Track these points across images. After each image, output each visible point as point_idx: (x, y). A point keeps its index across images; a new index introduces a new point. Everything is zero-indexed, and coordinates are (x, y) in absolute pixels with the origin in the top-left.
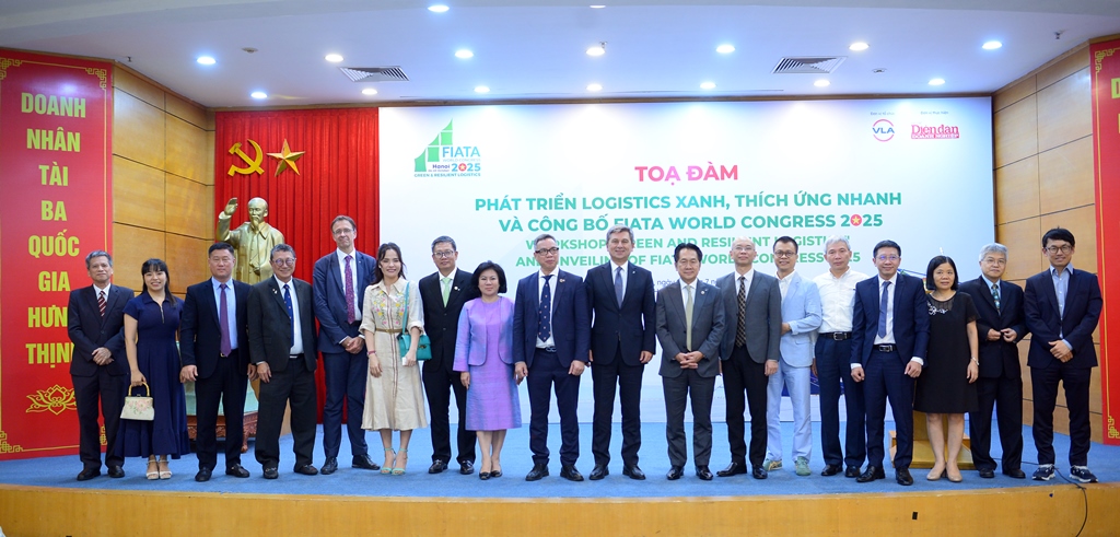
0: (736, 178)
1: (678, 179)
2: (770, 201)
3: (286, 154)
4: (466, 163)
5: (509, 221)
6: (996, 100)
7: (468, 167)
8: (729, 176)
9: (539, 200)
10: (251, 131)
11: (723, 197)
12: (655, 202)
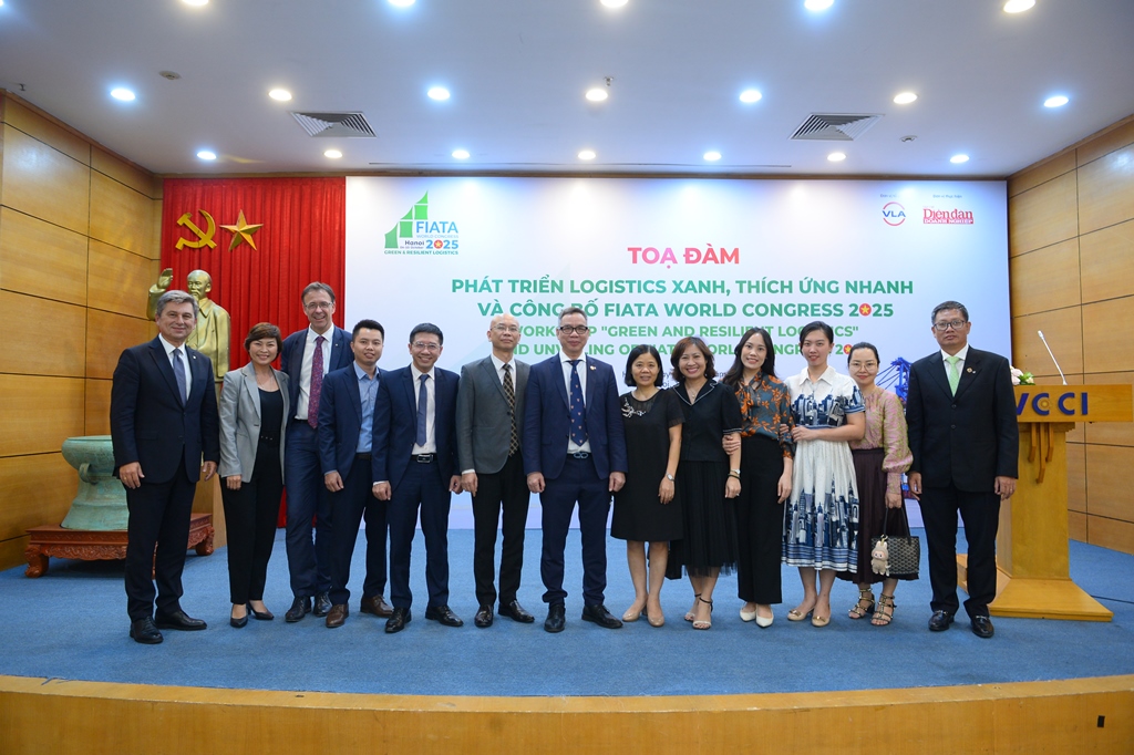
0: (737, 262)
1: (675, 262)
2: (773, 287)
3: (241, 227)
4: (442, 240)
5: (489, 305)
6: (1012, 185)
7: (444, 244)
8: (730, 260)
9: (523, 282)
10: (202, 200)
11: (723, 282)
12: (649, 287)
